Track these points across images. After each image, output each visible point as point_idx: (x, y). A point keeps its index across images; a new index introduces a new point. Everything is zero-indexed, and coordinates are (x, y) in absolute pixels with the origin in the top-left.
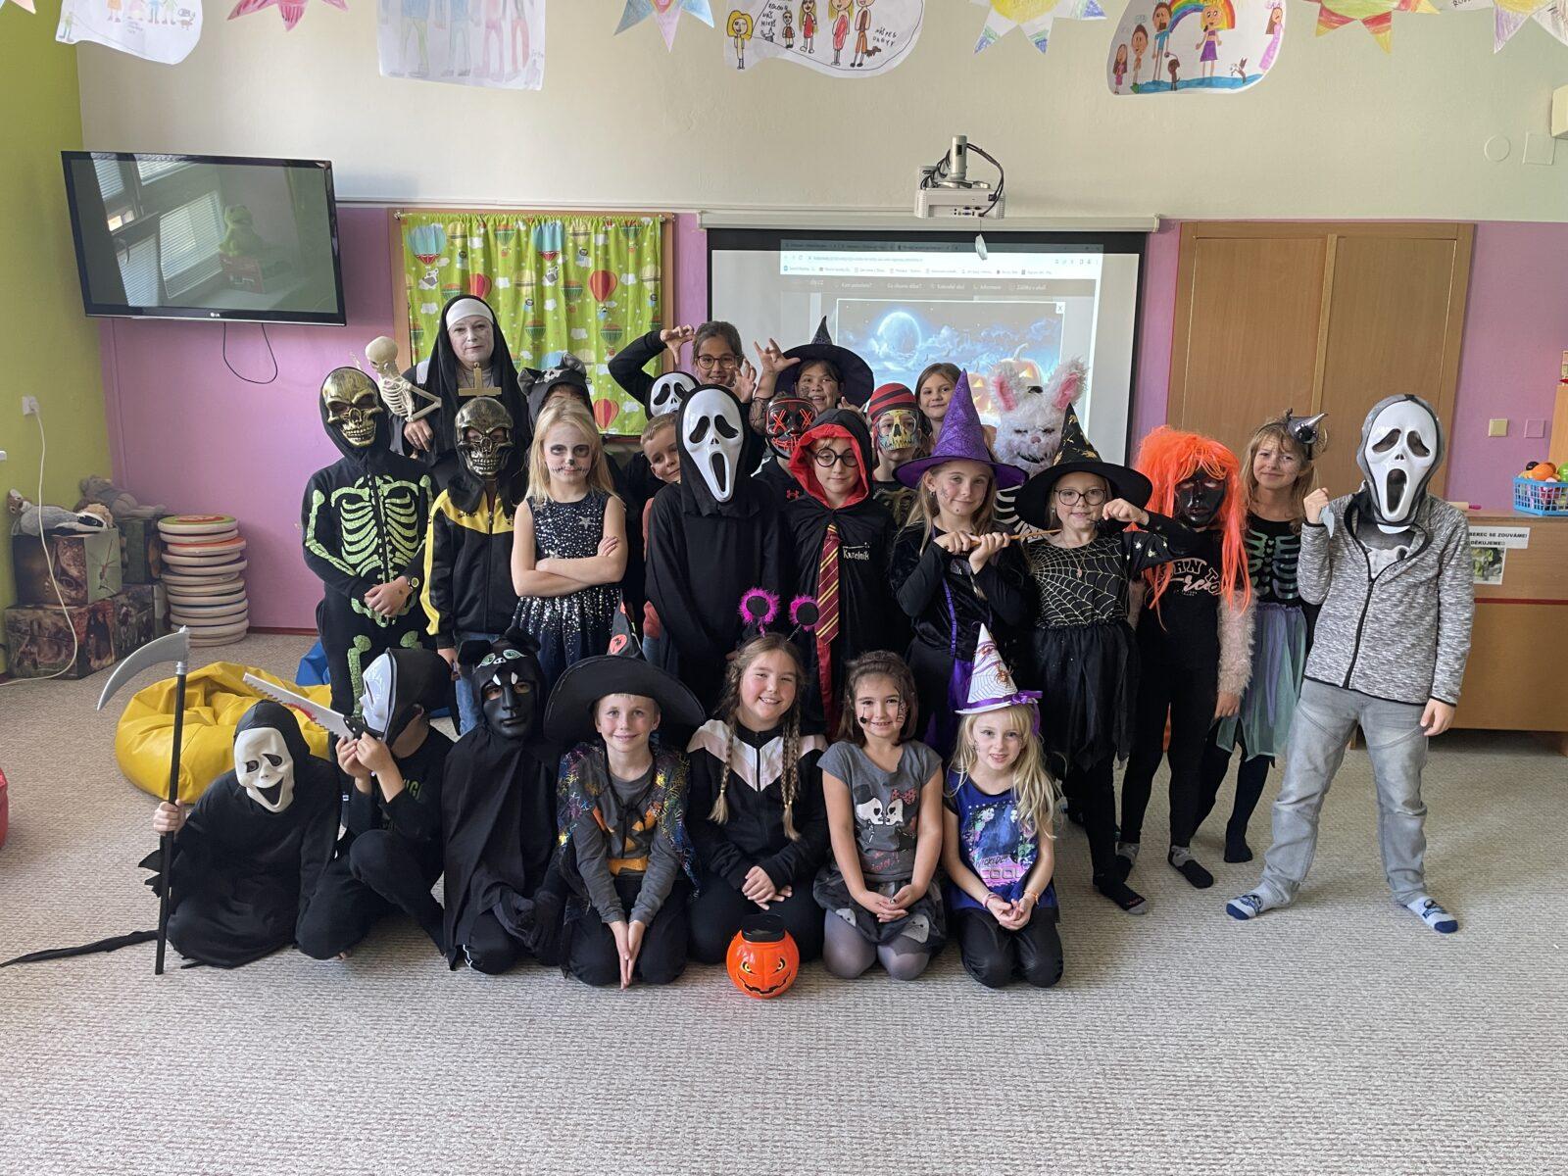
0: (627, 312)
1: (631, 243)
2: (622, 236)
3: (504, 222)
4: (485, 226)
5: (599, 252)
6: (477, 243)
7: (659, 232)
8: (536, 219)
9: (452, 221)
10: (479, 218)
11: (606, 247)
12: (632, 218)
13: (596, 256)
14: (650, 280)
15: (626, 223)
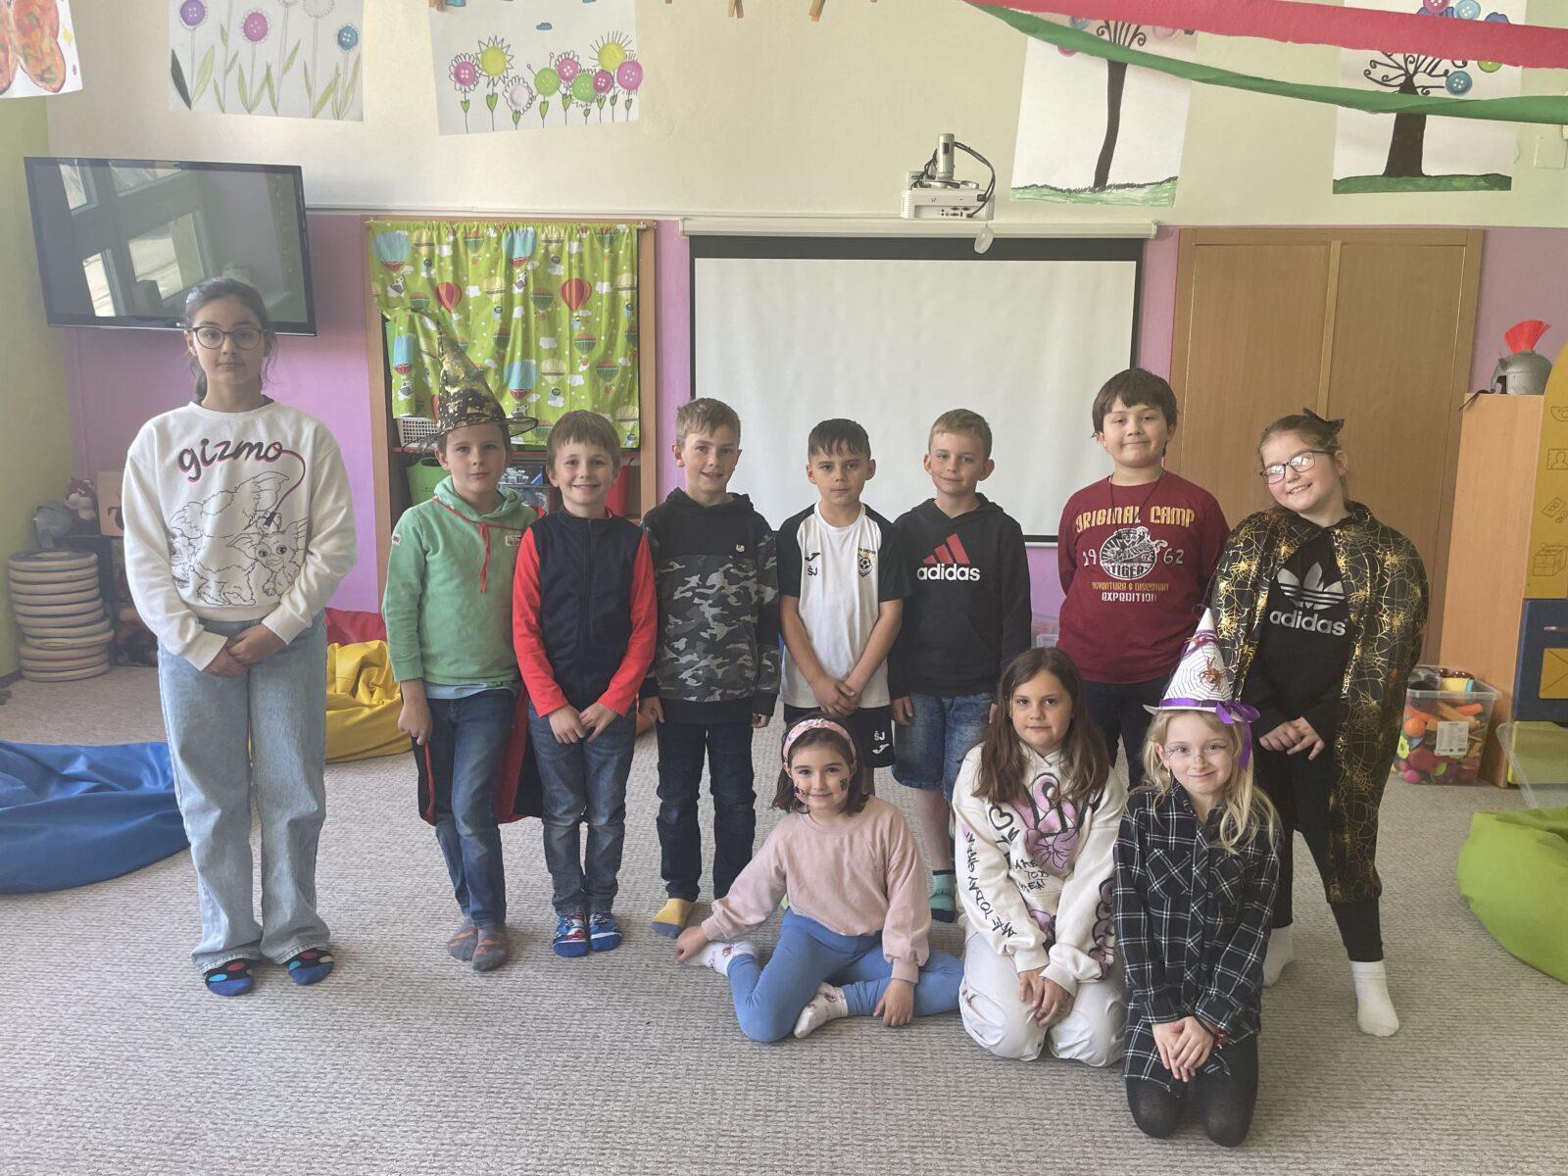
0: (600, 321)
1: (606, 251)
2: (597, 244)
3: (475, 229)
4: (455, 234)
5: (573, 260)
6: (447, 251)
7: (636, 239)
8: (508, 226)
9: (418, 228)
10: (448, 225)
11: (581, 255)
12: (606, 225)
13: (570, 264)
14: (626, 289)
15: (602, 230)
